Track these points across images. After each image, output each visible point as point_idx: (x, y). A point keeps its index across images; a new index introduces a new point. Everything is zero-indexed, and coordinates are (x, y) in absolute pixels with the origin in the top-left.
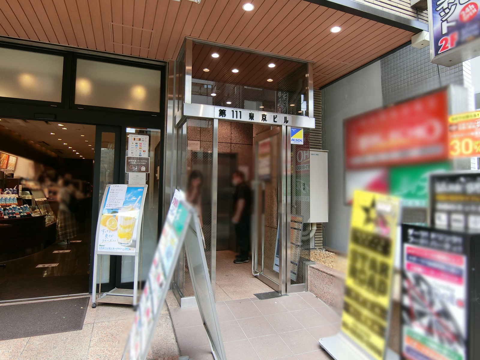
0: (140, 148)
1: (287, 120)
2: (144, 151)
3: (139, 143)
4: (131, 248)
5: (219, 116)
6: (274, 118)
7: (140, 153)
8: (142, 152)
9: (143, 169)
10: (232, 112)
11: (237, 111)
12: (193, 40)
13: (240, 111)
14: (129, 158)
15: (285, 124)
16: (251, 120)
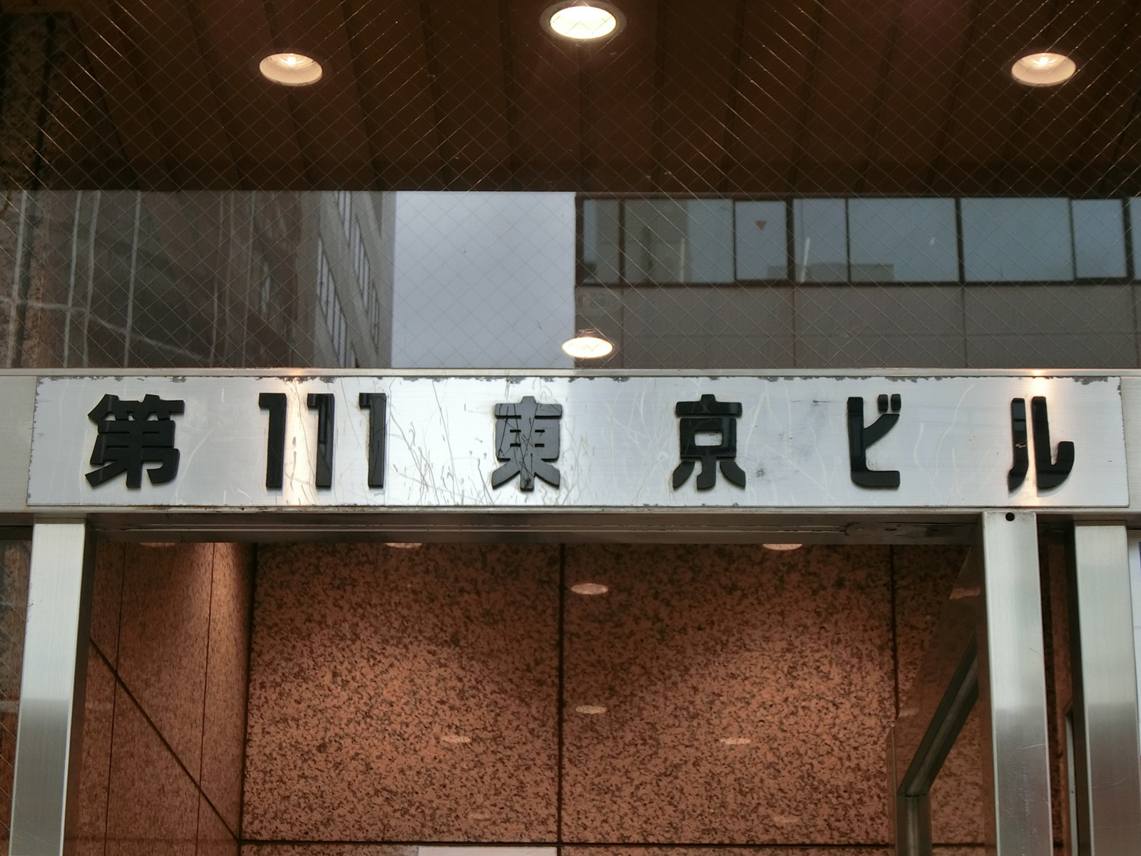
1: (1054, 441)
6: (860, 436)
10: (264, 418)
11: (322, 405)
15: (1029, 494)
16: (527, 488)
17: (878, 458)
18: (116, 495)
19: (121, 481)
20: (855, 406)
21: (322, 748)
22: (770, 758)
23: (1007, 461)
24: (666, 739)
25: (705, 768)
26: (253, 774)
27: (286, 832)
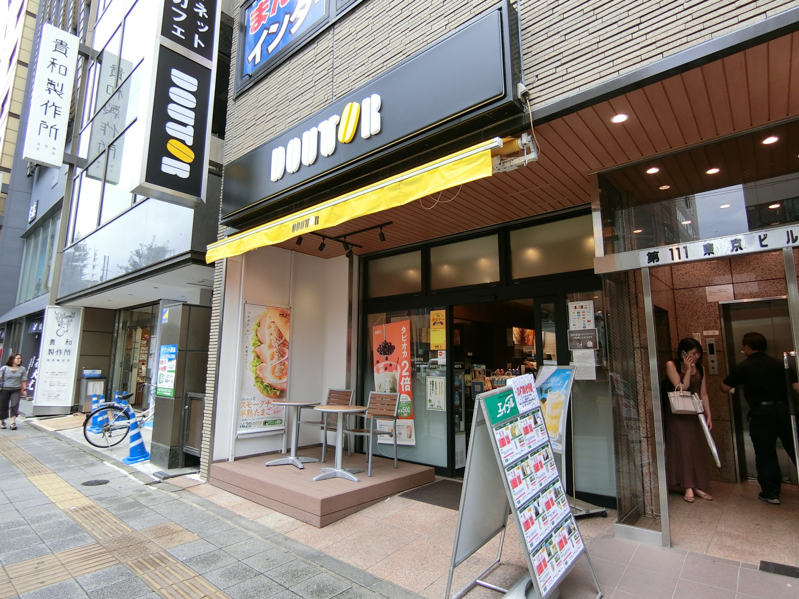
0: (583, 318)
1: (794, 236)
2: (588, 321)
3: (581, 312)
4: (557, 444)
5: (649, 263)
6: (761, 240)
7: (584, 324)
8: (587, 323)
9: (590, 344)
10: (670, 252)
11: (678, 249)
12: (598, 173)
13: (685, 245)
14: (572, 332)
15: (791, 244)
16: (709, 255)
17: (764, 243)
18: (652, 264)
19: (652, 262)
20: (760, 236)
21: (686, 273)
22: (775, 264)
23: (787, 240)
24: (752, 264)
25: (761, 267)
26: (674, 279)
27: (681, 287)
